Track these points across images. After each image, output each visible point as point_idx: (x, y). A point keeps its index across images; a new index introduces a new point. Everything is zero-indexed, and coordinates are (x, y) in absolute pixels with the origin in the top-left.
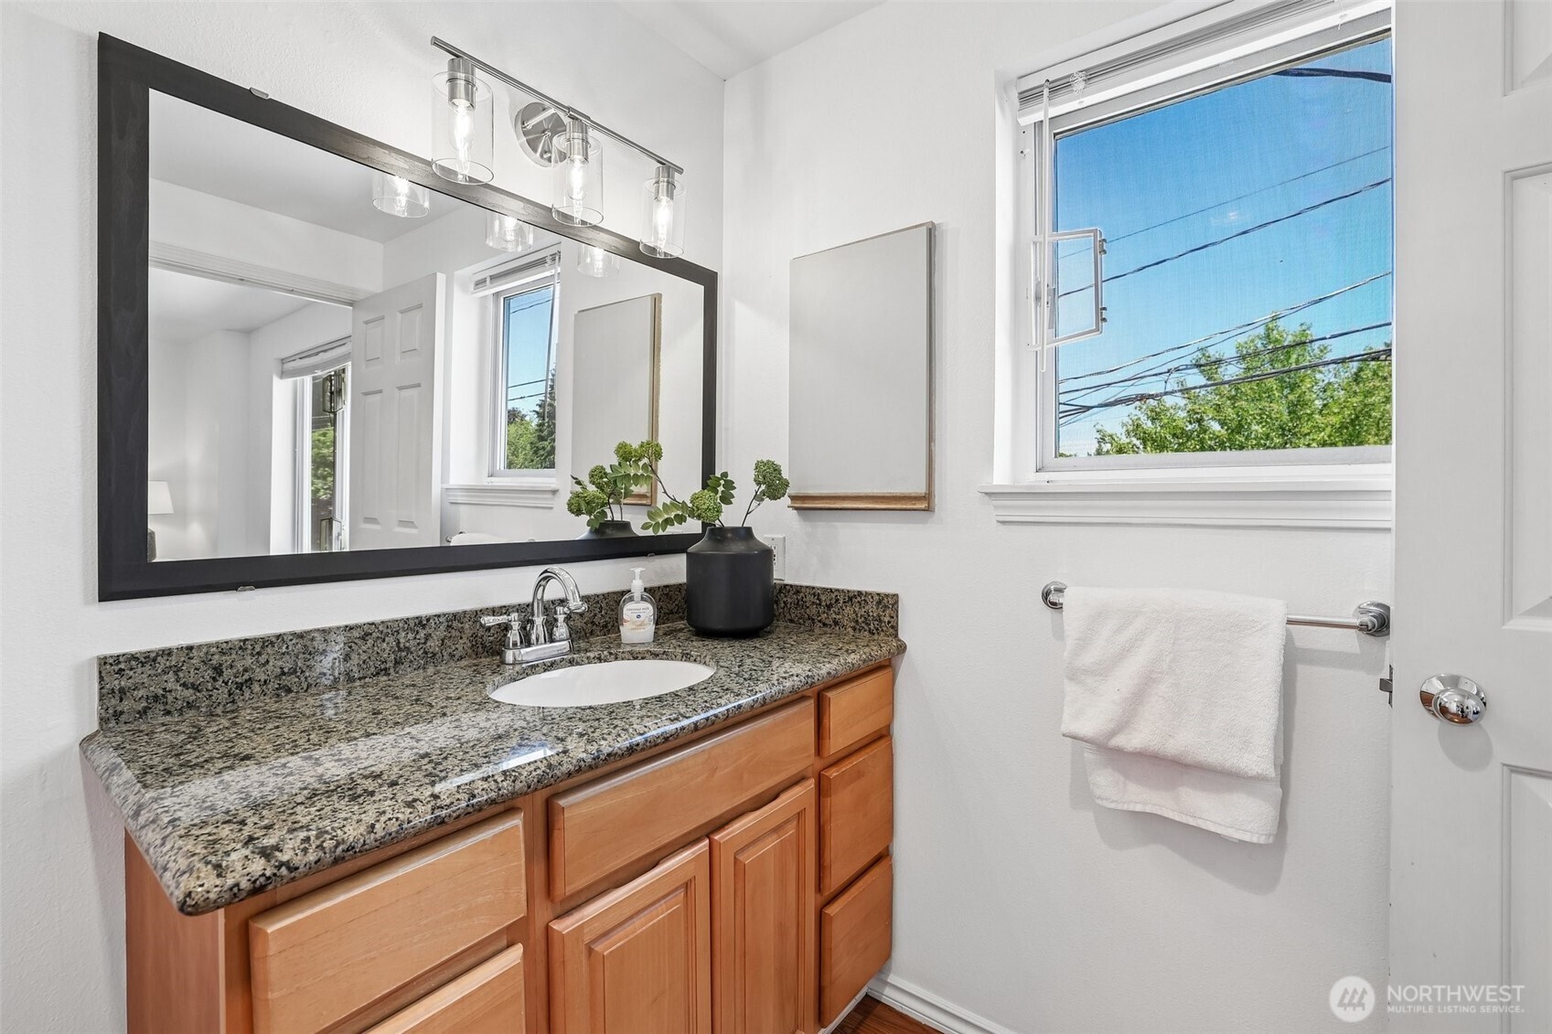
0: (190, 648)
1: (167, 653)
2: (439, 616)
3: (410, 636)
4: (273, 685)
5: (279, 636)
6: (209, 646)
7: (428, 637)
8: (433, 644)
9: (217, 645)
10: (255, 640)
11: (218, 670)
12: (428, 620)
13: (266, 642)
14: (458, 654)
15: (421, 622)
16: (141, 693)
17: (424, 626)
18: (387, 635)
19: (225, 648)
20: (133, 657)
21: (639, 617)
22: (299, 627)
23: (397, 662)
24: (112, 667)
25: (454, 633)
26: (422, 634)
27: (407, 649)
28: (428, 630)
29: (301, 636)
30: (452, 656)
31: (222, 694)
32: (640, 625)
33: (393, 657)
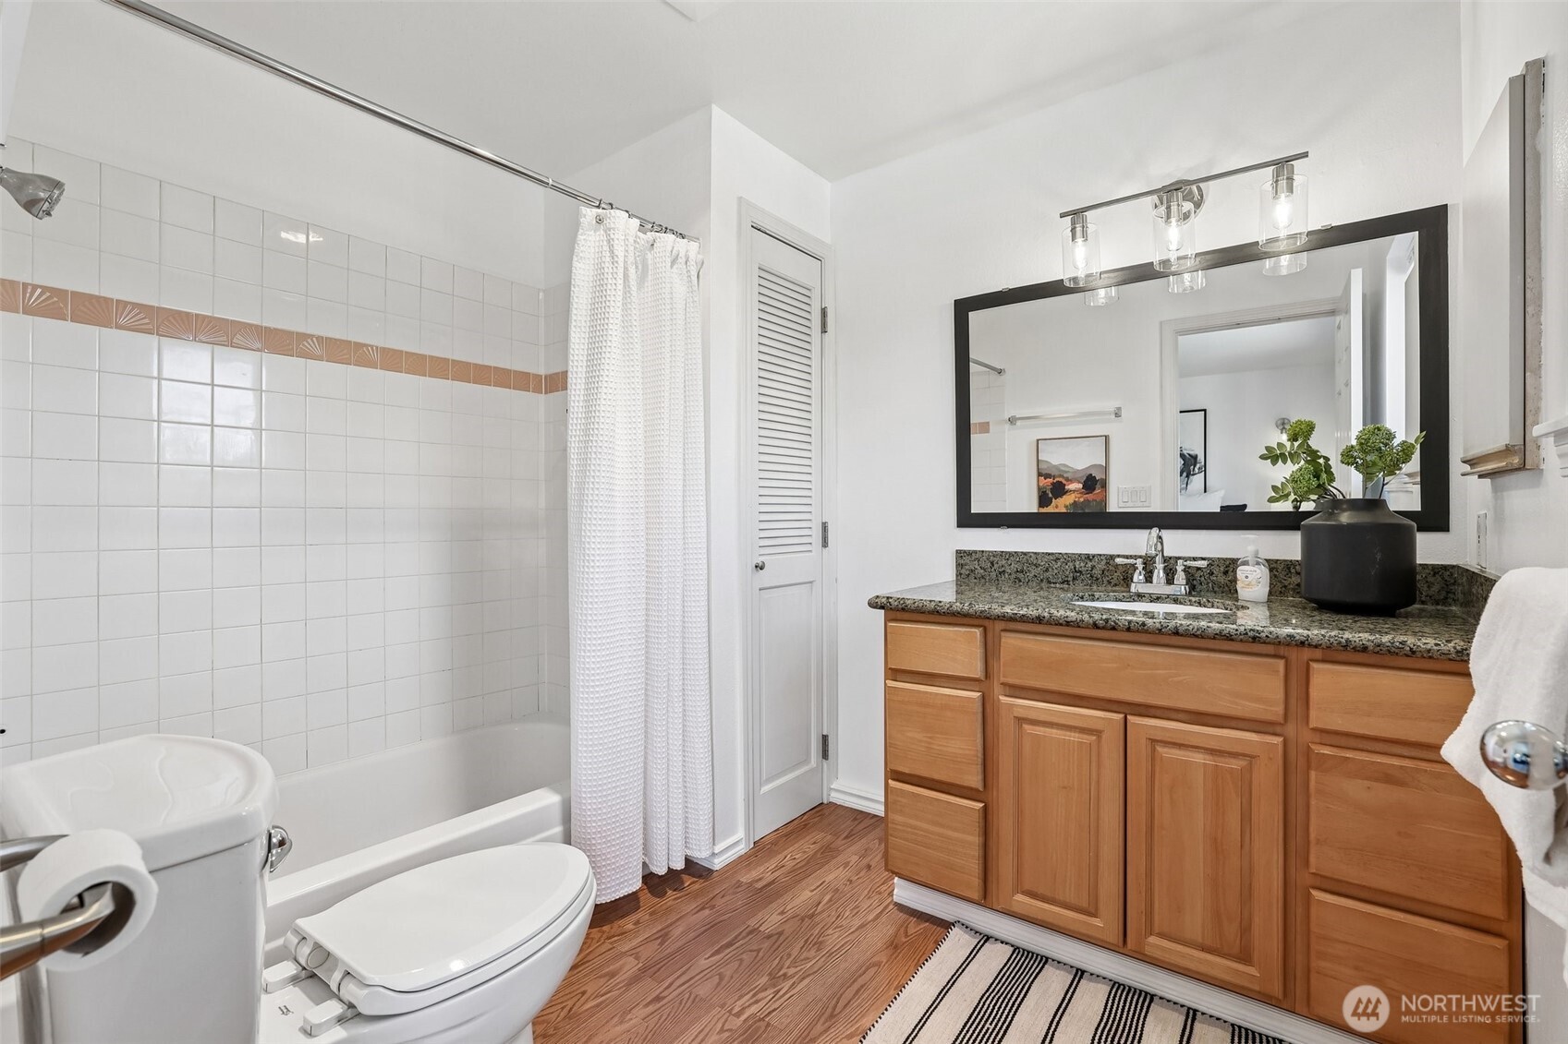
0: (983, 551)
1: (975, 552)
2: (1100, 555)
3: (1082, 564)
4: (1014, 576)
5: (1016, 552)
6: (989, 552)
7: (1093, 567)
8: (1097, 572)
9: (992, 552)
10: (1006, 553)
11: (992, 563)
12: (1093, 557)
13: (1011, 554)
14: (1113, 582)
15: (1089, 557)
16: (967, 567)
17: (1091, 560)
18: (1068, 561)
19: (995, 554)
20: (965, 552)
21: (1247, 577)
22: (1025, 550)
23: (1074, 579)
24: (960, 554)
25: (1111, 568)
26: (1090, 564)
27: (1081, 572)
28: (1093, 563)
29: (1025, 554)
30: (1109, 582)
31: (993, 575)
32: (1248, 585)
33: (1072, 575)
